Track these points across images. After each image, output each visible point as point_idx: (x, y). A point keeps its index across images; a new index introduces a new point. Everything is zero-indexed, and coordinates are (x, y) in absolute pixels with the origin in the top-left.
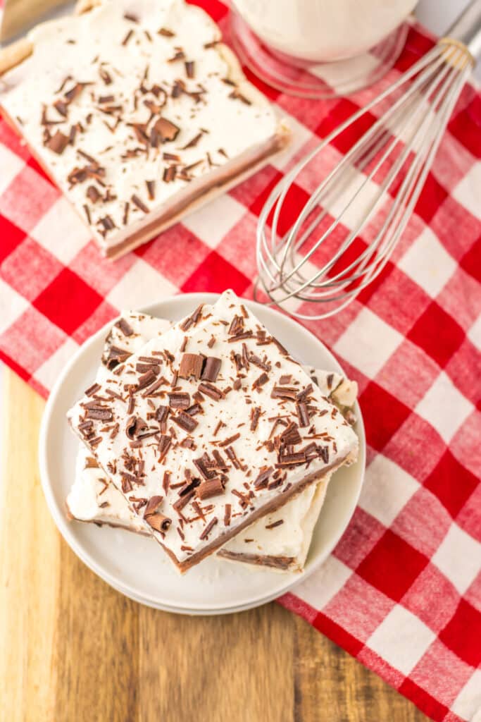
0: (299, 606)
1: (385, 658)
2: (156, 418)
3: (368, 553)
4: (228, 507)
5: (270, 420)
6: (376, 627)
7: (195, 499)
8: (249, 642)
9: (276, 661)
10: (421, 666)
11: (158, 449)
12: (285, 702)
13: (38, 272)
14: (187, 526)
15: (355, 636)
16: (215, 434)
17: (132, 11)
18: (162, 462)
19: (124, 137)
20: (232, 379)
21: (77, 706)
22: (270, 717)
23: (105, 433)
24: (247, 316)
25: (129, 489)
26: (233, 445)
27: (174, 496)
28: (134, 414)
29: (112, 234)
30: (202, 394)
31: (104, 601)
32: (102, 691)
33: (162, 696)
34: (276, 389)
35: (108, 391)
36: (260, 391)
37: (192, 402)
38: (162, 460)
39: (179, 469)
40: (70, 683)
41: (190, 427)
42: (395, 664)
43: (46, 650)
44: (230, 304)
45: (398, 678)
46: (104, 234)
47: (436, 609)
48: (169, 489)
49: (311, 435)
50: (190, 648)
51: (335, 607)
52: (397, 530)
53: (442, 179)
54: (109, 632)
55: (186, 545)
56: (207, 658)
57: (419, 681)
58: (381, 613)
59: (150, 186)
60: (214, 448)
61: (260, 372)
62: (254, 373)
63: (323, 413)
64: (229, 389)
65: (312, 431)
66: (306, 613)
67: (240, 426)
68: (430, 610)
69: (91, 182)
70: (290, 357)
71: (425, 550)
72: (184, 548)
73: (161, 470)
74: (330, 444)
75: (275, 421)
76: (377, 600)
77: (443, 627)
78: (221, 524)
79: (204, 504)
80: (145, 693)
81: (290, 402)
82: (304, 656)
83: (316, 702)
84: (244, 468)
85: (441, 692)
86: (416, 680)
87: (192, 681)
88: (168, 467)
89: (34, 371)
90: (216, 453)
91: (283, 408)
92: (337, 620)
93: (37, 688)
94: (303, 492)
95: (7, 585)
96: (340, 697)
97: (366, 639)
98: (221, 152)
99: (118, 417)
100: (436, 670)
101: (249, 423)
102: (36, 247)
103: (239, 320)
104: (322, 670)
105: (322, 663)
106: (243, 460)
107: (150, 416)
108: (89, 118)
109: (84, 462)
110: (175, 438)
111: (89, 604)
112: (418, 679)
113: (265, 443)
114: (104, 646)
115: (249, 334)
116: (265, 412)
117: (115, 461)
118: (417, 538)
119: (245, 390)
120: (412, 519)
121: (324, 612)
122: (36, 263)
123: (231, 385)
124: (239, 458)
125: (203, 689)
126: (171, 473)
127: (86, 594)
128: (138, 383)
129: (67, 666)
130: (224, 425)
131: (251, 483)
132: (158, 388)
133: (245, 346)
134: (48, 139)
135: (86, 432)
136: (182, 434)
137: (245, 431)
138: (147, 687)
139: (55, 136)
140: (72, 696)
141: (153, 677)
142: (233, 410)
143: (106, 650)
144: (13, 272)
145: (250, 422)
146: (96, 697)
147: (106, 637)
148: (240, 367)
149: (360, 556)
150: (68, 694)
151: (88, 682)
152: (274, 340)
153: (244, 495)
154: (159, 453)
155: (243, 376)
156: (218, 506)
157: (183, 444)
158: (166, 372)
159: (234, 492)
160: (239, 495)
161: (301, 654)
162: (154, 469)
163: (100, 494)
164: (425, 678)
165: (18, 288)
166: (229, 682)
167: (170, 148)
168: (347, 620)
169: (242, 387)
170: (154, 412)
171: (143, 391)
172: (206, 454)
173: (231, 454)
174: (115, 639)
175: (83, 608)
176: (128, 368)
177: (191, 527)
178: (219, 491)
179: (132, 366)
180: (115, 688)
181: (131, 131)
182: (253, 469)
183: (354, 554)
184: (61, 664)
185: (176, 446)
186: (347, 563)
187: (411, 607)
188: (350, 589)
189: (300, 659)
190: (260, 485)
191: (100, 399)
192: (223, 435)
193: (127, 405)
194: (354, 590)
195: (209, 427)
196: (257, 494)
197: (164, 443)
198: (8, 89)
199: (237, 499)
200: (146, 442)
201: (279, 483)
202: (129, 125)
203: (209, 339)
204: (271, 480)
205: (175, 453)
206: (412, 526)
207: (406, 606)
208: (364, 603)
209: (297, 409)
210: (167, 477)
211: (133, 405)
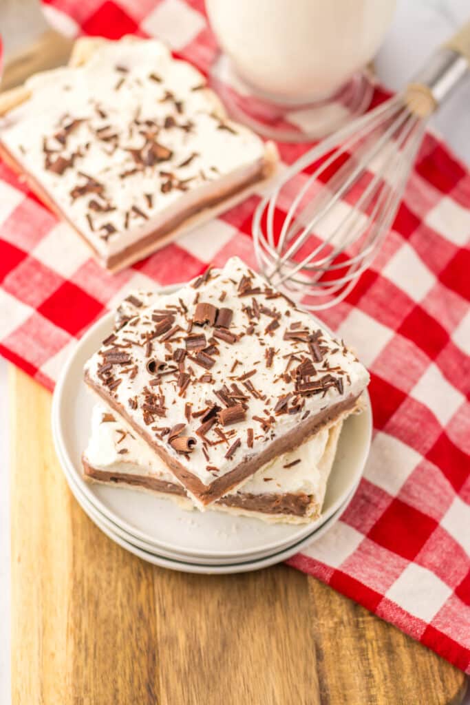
0: (314, 566)
1: (405, 608)
2: (174, 359)
3: (378, 519)
4: (250, 432)
5: (285, 357)
6: (393, 581)
7: (217, 425)
8: (266, 605)
9: (295, 622)
10: (441, 615)
11: (178, 385)
12: (307, 659)
13: (40, 285)
14: (211, 450)
15: (374, 589)
16: (232, 371)
17: (124, 64)
18: (182, 396)
19: (122, 160)
20: (244, 326)
21: (95, 671)
22: (294, 676)
23: (125, 375)
24: (253, 277)
25: (152, 420)
26: (251, 379)
27: (197, 423)
28: (152, 356)
29: (114, 238)
30: (216, 338)
31: (118, 571)
32: (120, 656)
33: (182, 659)
34: (287, 334)
35: (124, 340)
36: (272, 335)
37: (208, 345)
38: (183, 394)
39: (200, 401)
40: (87, 649)
41: (208, 365)
42: (415, 613)
43: (62, 619)
44: (237, 268)
45: (420, 626)
46: (106, 238)
47: (450, 567)
48: (191, 417)
49: (325, 369)
50: (207, 612)
51: (351, 565)
52: (404, 498)
53: (415, 208)
54: (125, 600)
55: (212, 465)
56: (225, 622)
57: (440, 628)
58: (397, 570)
59: (149, 198)
60: (231, 382)
61: (270, 320)
62: (265, 321)
63: (335, 351)
64: (242, 335)
65: (325, 365)
66: (323, 571)
67: (256, 363)
68: (445, 567)
69: (92, 196)
70: (298, 309)
71: (434, 515)
72: (209, 469)
73: (181, 403)
74: (344, 377)
75: (290, 357)
76: (391, 559)
77: (458, 583)
78: (245, 446)
79: (226, 430)
80: (164, 656)
81: (303, 344)
82: (322, 615)
83: (338, 659)
84: (263, 398)
85: (464, 639)
86: (438, 627)
87: (212, 644)
88: (189, 399)
89: (41, 364)
90: (234, 386)
91: (296, 348)
92: (354, 575)
93: (53, 655)
94: (318, 434)
95: (19, 560)
96: (363, 653)
97: (384, 592)
98: (214, 169)
99: (137, 360)
100: (456, 620)
101: (264, 361)
102: (37, 265)
103: (246, 280)
104: (342, 628)
105: (341, 622)
106: (261, 391)
107: (169, 358)
108: (87, 146)
109: (100, 418)
110: (194, 375)
111: (103, 575)
112: (440, 626)
113: (282, 376)
114: (120, 613)
115: (257, 291)
116: (279, 350)
117: (136, 397)
118: (424, 503)
119: (258, 334)
120: (418, 487)
121: (341, 569)
122: (38, 277)
123: (244, 331)
124: (257, 389)
125: (223, 651)
126: (192, 404)
127: (99, 567)
128: (155, 330)
129: (83, 634)
130: (241, 364)
131: (271, 410)
132: (173, 333)
133: (254, 300)
134: (48, 165)
135: (105, 376)
136: (200, 371)
137: (261, 368)
138: (166, 651)
139: (56, 163)
140: (90, 661)
141: (172, 641)
142: (249, 351)
143: (122, 617)
144: (16, 285)
145: (266, 361)
146: (115, 662)
147: (121, 605)
148: (252, 317)
149: (370, 522)
150: (86, 660)
151: (105, 648)
152: (281, 295)
153: (265, 420)
154: (179, 389)
155: (255, 324)
156: (241, 430)
157: (202, 380)
158: (181, 321)
159: (255, 418)
160: (260, 420)
161: (320, 614)
162: (174, 402)
163: (119, 443)
164: (447, 625)
165: (22, 299)
166: (250, 642)
167: (165, 167)
168: (364, 576)
169: (255, 332)
170: (172, 354)
171: (160, 338)
172: (225, 386)
173: (249, 387)
174: (131, 608)
175: (97, 579)
176: (143, 320)
177: (216, 449)
178: (240, 417)
179: (147, 318)
180: (134, 653)
181: (128, 155)
182: (272, 399)
183: (364, 520)
184: (77, 631)
185: (194, 382)
186: (358, 528)
187: (425, 563)
188: (363, 552)
189: (319, 619)
190: (279, 411)
191: (117, 346)
192: (239, 372)
193: (145, 350)
194: (368, 553)
195: (226, 365)
196: (278, 419)
197: (184, 379)
198: (9, 125)
199: (259, 424)
200: (165, 379)
201: (298, 409)
202: (127, 150)
203: (220, 294)
204: (290, 406)
205: (195, 388)
206: (419, 493)
207: (421, 564)
208: (379, 562)
209: (309, 348)
210: (188, 409)
211: (150, 349)
